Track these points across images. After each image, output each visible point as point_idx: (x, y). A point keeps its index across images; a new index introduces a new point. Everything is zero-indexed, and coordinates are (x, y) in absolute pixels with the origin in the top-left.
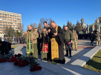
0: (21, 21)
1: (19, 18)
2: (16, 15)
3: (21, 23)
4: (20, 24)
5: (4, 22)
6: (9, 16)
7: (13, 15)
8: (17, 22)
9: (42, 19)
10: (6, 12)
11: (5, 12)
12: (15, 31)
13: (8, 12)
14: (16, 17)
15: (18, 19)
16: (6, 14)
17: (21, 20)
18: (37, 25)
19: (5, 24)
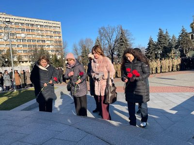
0: (61, 35)
1: (57, 30)
2: (51, 25)
3: (62, 41)
4: (60, 42)
5: (29, 40)
6: (39, 26)
7: (45, 24)
8: (54, 39)
9: (103, 28)
10: (33, 20)
11: (30, 19)
12: (51, 57)
13: (35, 20)
14: (52, 29)
15: (55, 32)
16: (33, 23)
17: (61, 33)
18: (92, 42)
19: (32, 43)
